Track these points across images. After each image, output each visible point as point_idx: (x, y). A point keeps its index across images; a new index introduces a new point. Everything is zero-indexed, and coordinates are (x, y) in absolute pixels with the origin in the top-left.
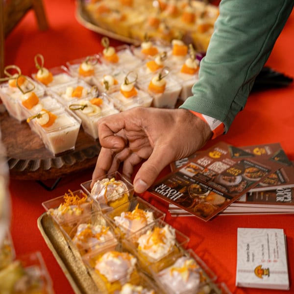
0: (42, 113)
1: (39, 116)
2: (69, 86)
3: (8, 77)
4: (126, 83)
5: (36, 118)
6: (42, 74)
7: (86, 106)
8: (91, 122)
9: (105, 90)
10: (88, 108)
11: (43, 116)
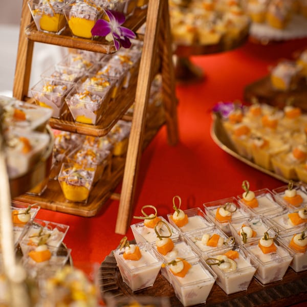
0: (177, 260)
1: (174, 263)
2: (204, 232)
3: (144, 216)
4: (266, 239)
5: (171, 265)
6: (178, 216)
7: (223, 262)
8: (226, 278)
9: (242, 243)
10: (225, 263)
11: (177, 263)
